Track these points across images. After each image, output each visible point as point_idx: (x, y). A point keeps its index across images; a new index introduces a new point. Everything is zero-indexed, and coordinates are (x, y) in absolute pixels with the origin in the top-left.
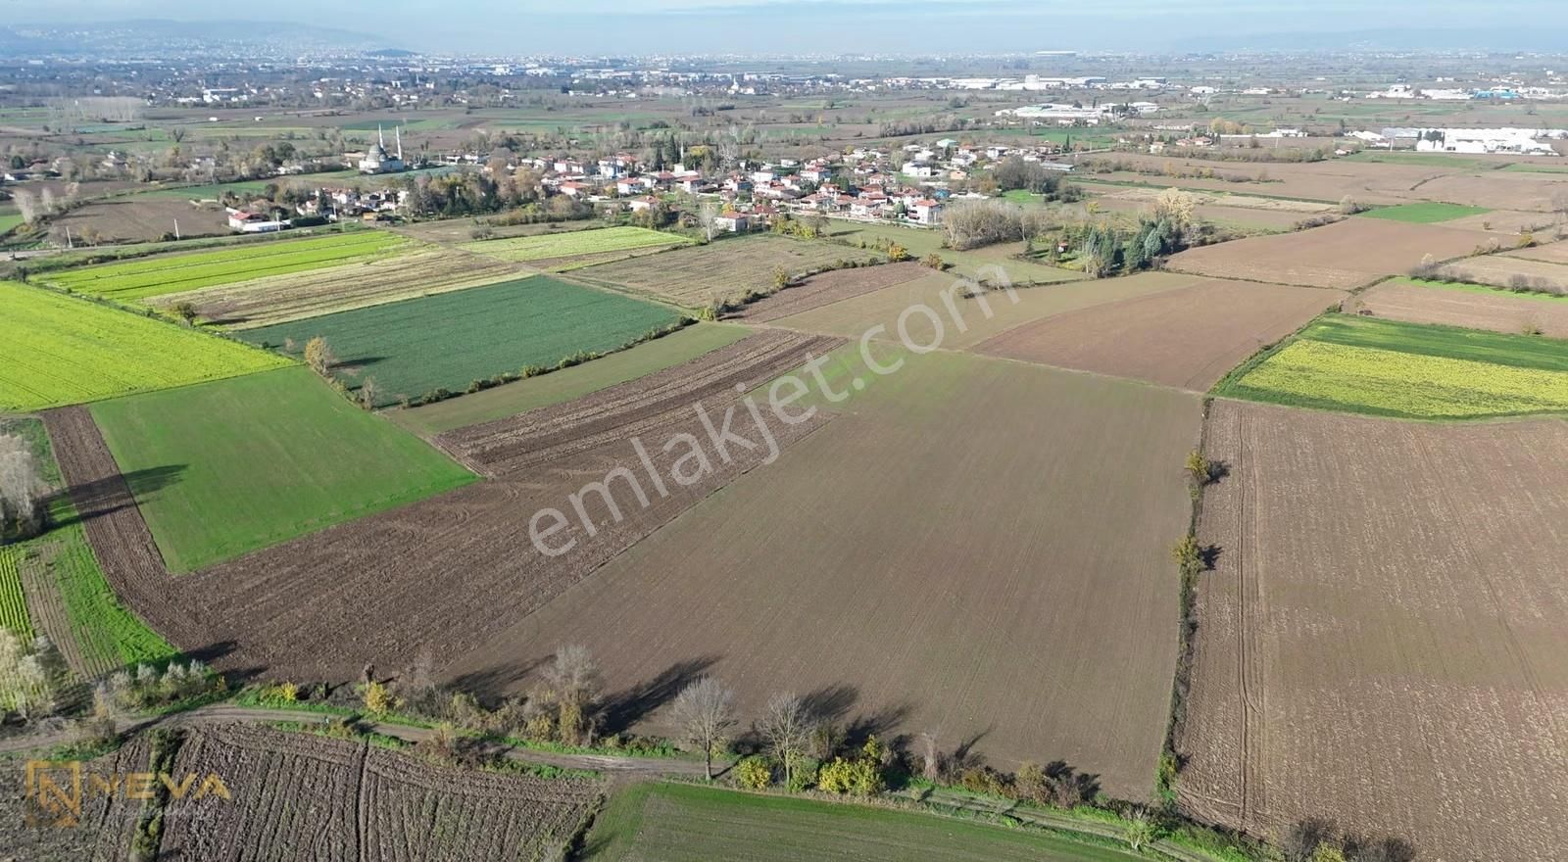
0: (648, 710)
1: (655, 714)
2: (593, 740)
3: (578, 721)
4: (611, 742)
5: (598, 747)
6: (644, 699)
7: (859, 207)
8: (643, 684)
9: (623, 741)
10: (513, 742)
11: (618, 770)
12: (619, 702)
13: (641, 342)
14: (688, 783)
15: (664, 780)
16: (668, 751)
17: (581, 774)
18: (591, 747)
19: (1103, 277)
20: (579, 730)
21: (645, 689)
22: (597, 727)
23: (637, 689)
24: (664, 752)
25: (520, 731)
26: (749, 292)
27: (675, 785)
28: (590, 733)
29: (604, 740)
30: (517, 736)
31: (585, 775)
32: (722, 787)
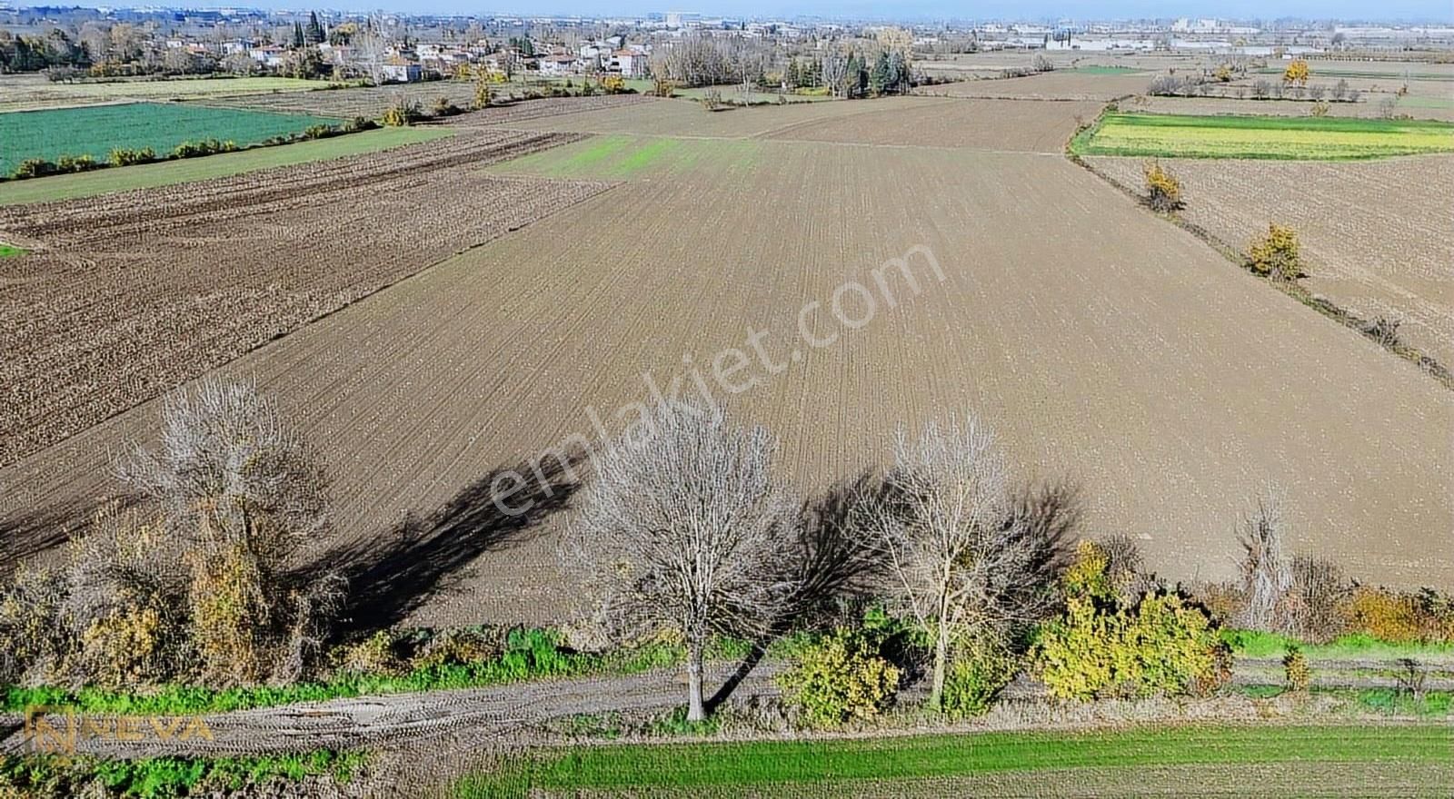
0: (451, 568)
1: (473, 575)
2: (308, 657)
3: (252, 607)
4: (363, 655)
5: (325, 676)
6: (435, 544)
7: (549, 64)
8: (422, 516)
9: (403, 649)
10: (37, 702)
11: (400, 736)
12: (367, 559)
13: (304, 139)
14: (636, 739)
15: (559, 742)
16: (543, 657)
17: (276, 768)
18: (301, 679)
19: (854, 98)
20: (261, 632)
21: (432, 525)
22: (315, 616)
23: (409, 528)
24: (531, 661)
25: (58, 665)
26: (444, 102)
27: (597, 751)
28: (297, 637)
29: (341, 655)
30: (50, 681)
31: (294, 767)
32: (745, 734)
